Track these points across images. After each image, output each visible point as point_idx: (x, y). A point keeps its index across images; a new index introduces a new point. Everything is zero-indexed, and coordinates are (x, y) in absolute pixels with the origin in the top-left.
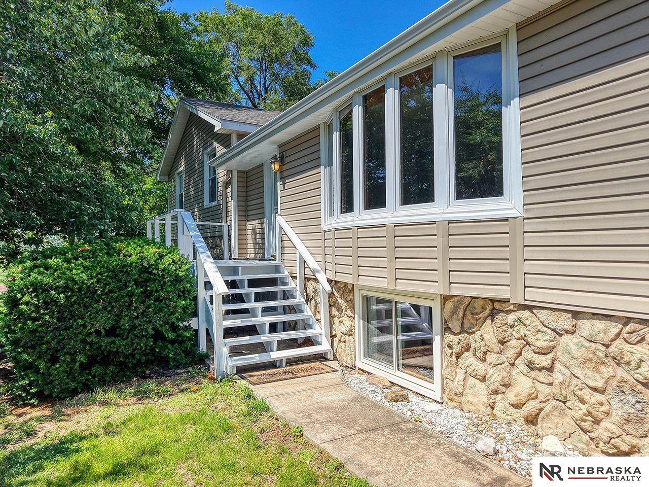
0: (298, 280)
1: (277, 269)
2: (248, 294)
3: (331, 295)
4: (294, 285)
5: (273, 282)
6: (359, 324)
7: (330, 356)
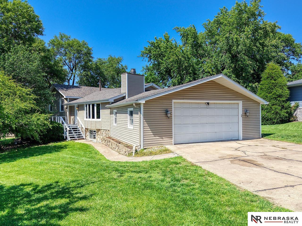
0: (80, 128)
1: (77, 126)
2: (72, 130)
3: (85, 130)
4: (80, 129)
5: (76, 128)
6: (89, 134)
7: (85, 139)
